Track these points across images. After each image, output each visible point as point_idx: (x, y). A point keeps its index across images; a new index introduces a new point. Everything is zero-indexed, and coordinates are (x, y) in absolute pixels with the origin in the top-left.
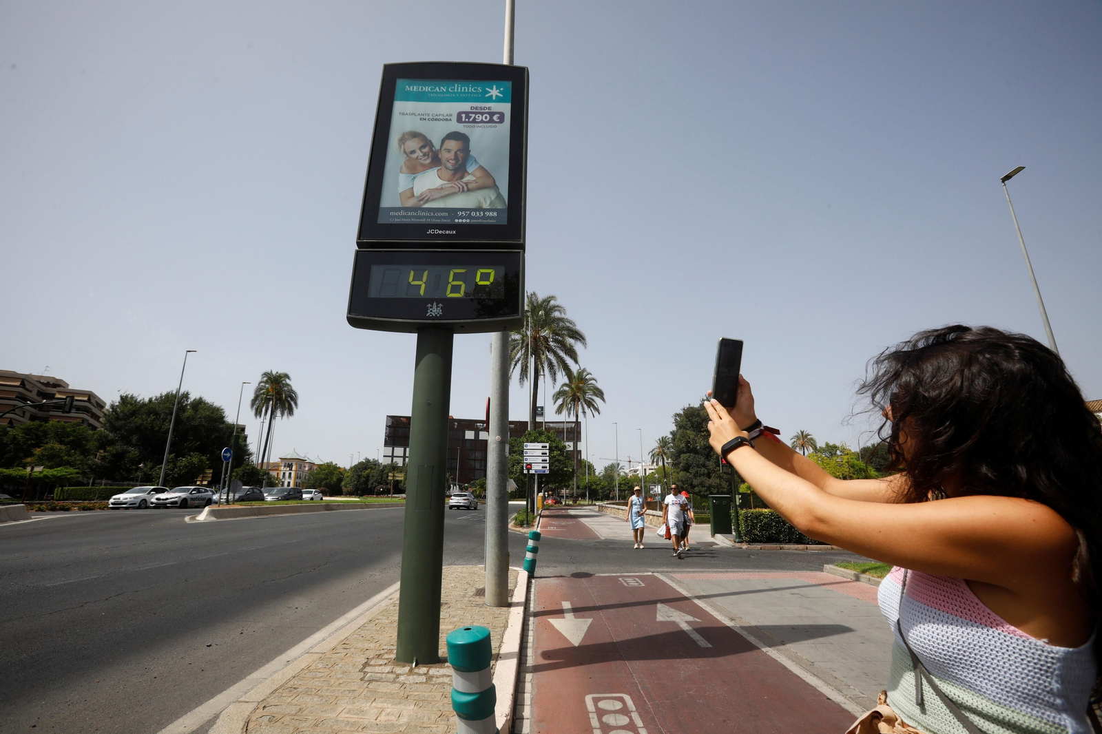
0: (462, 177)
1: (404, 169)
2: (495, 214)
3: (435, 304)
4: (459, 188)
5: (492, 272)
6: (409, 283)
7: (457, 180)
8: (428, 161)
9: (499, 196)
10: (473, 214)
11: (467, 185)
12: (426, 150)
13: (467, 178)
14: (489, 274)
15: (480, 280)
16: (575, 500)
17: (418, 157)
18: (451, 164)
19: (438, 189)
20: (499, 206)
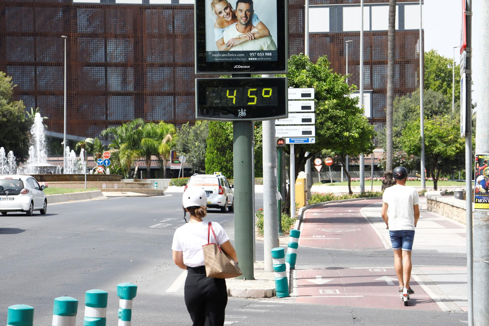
0: (251, 30)
1: (217, 25)
2: (271, 54)
3: (242, 109)
4: (249, 37)
6: (227, 97)
7: (248, 32)
8: (230, 19)
9: (272, 41)
10: (258, 54)
11: (254, 35)
12: (228, 11)
13: (254, 30)
14: (269, 91)
15: (265, 95)
16: (387, 182)
17: (224, 16)
18: (243, 20)
19: (237, 38)
20: (273, 49)
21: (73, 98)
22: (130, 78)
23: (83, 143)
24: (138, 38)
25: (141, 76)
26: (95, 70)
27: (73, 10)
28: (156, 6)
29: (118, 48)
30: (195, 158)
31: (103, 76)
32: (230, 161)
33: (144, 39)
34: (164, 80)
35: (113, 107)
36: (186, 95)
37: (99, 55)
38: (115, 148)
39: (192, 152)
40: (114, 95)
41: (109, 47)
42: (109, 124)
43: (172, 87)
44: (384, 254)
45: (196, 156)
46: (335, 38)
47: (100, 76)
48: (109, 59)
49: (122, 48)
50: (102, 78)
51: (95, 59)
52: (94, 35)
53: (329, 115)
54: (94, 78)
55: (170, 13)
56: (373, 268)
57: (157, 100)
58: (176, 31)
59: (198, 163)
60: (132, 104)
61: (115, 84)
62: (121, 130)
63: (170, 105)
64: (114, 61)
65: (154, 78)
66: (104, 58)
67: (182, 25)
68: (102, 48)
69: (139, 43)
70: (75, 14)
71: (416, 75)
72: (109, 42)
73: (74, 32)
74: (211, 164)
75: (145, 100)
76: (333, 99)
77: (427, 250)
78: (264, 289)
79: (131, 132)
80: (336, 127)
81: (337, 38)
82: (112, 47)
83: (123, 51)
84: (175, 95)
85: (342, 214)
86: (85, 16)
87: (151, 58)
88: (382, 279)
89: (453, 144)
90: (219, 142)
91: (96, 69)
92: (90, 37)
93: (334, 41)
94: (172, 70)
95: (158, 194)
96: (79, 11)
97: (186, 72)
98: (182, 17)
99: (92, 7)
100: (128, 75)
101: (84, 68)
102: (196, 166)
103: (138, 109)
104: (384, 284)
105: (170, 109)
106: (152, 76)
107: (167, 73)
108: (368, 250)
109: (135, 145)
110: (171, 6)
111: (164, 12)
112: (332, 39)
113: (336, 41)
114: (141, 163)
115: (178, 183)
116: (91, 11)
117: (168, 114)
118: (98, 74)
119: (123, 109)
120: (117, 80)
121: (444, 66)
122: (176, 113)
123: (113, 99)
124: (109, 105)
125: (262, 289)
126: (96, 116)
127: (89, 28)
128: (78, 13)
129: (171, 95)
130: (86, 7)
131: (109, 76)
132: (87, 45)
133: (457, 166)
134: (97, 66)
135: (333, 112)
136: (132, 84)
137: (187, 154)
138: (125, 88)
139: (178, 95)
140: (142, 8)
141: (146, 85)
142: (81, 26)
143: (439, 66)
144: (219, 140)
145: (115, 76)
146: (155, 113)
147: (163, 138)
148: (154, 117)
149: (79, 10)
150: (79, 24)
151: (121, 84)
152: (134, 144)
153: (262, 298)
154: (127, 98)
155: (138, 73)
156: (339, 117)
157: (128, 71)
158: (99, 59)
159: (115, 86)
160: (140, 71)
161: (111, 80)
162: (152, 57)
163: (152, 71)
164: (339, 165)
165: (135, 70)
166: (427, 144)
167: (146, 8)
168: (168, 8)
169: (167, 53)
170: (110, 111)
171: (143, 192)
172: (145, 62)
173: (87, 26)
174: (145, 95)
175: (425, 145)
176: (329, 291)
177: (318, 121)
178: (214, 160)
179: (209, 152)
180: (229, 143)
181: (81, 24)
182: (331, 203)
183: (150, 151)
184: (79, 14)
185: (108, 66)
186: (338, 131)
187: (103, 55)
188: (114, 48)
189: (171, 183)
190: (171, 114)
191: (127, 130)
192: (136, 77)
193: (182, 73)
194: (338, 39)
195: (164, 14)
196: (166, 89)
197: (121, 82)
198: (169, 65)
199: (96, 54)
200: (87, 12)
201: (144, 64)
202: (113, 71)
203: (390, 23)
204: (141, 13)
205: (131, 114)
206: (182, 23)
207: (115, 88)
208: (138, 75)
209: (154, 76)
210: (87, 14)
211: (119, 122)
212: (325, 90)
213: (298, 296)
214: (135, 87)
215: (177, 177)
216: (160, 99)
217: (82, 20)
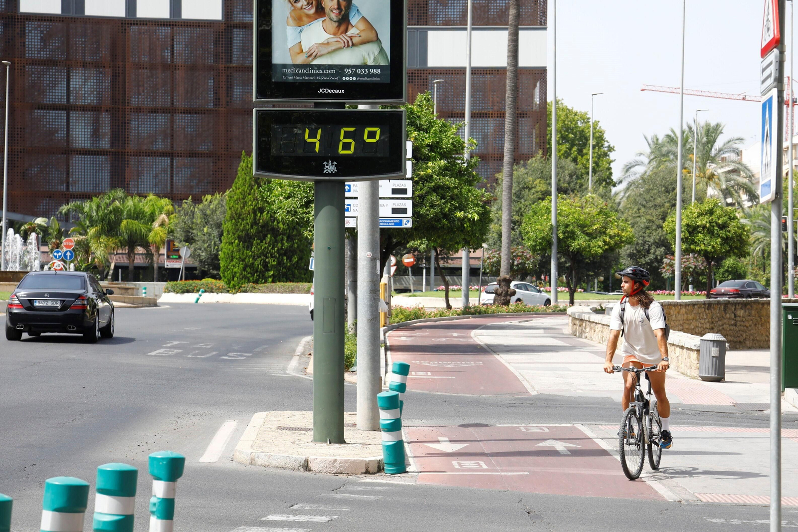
0: (346, 31)
1: (291, 21)
2: (379, 71)
3: (330, 161)
4: (344, 42)
5: (378, 130)
6: (305, 141)
7: (341, 34)
8: (313, 11)
9: (382, 50)
10: (359, 71)
11: (351, 39)
13: (352, 31)
14: (375, 132)
15: (368, 138)
16: (502, 292)
17: (302, 6)
18: (335, 14)
19: (325, 44)
20: (383, 62)
21: (16, 156)
22: (105, 129)
23: (31, 224)
24: (117, 69)
25: (122, 126)
26: (51, 115)
27: (19, 23)
28: (146, 21)
29: (88, 82)
30: (203, 252)
31: (64, 125)
32: (258, 257)
33: (127, 69)
34: (156, 133)
35: (78, 172)
36: (190, 156)
37: (58, 93)
38: (80, 234)
39: (198, 243)
40: (80, 154)
41: (73, 82)
42: (71, 198)
43: (169, 144)
44: (531, 402)
45: (205, 249)
46: (415, 76)
47: (58, 125)
48: (73, 99)
49: (94, 82)
50: (61, 128)
51: (52, 98)
52: (50, 63)
53: (433, 184)
54: (49, 127)
55: (167, 33)
56: (525, 425)
57: (145, 163)
58: (176, 59)
59: (208, 259)
60: (107, 168)
61: (82, 137)
62: (88, 206)
63: (164, 171)
64: (80, 103)
65: (141, 130)
66: (65, 97)
67: (185, 50)
68: (62, 82)
69: (119, 76)
70: (22, 29)
71: (534, 134)
72: (73, 73)
73: (21, 57)
74: (228, 261)
75: (126, 162)
76: (440, 160)
77: (598, 398)
78: (364, 459)
79: (104, 210)
80: (444, 204)
81: (418, 76)
82: (77, 80)
83: (95, 87)
84: (172, 156)
85: (444, 339)
86: (37, 33)
87: (137, 100)
88: (548, 445)
89: (600, 237)
90: (242, 227)
91: (52, 113)
92: (45, 64)
93: (414, 81)
94: (169, 118)
95: (150, 304)
96: (29, 26)
97: (191, 122)
98: (185, 39)
99: (48, 20)
100: (102, 123)
101: (35, 113)
102: (204, 264)
103: (115, 175)
104: (554, 453)
105: (164, 176)
106: (138, 127)
107: (161, 122)
108: (503, 396)
109: (111, 230)
110: (170, 22)
111: (159, 30)
112: (411, 78)
113: (417, 81)
114: (120, 258)
115: (178, 289)
116: (46, 25)
117: (161, 185)
118: (55, 122)
119: (93, 175)
120: (85, 132)
121: (574, 123)
122: (174, 184)
123: (78, 160)
124: (72, 169)
125: (362, 459)
126: (52, 185)
127: (44, 51)
128: (27, 28)
129: (166, 156)
130: (39, 20)
131: (73, 125)
132: (40, 77)
133: (594, 272)
134: (54, 109)
135: (440, 179)
136: (108, 138)
137: (191, 244)
138: (96, 143)
139: (178, 156)
140: (125, 24)
141: (129, 139)
142: (32, 48)
143: (566, 123)
144: (241, 225)
145: (82, 126)
146: (141, 182)
147: (153, 221)
148: (140, 189)
149: (29, 24)
150: (29, 45)
151: (90, 138)
152: (110, 227)
153: (362, 474)
154: (99, 158)
155: (117, 121)
156: (449, 188)
157: (102, 118)
158: (58, 98)
159: (82, 140)
160: (121, 119)
161: (76, 131)
162: (138, 98)
163: (138, 119)
164: (420, 266)
165: (113, 117)
166: (561, 236)
167: (131, 24)
168: (164, 25)
169: (162, 93)
170: (72, 177)
171: (127, 300)
172: (128, 105)
173: (41, 48)
174: (128, 155)
175: (558, 238)
176: (469, 464)
177: (417, 193)
178: (234, 255)
179: (226, 243)
180: (258, 228)
181: (32, 45)
182: (421, 322)
183: (134, 241)
184: (28, 30)
185: (72, 110)
186: (447, 209)
187: (64, 93)
188: (80, 83)
189: (167, 288)
190: (167, 185)
191: (98, 207)
192: (114, 127)
193: (184, 122)
194: (419, 78)
195: (157, 34)
196: (160, 146)
197: (90, 135)
198: (164, 111)
199: (54, 91)
200: (41, 28)
201: (126, 107)
202: (79, 117)
203: (509, 51)
204: (123, 31)
205: (105, 184)
206: (185, 48)
207: (81, 143)
208: (117, 124)
209: (141, 127)
210: (41, 31)
211: (86, 196)
212: (428, 145)
213: (421, 472)
214: (112, 143)
215: (177, 280)
216: (150, 162)
217: (33, 39)
